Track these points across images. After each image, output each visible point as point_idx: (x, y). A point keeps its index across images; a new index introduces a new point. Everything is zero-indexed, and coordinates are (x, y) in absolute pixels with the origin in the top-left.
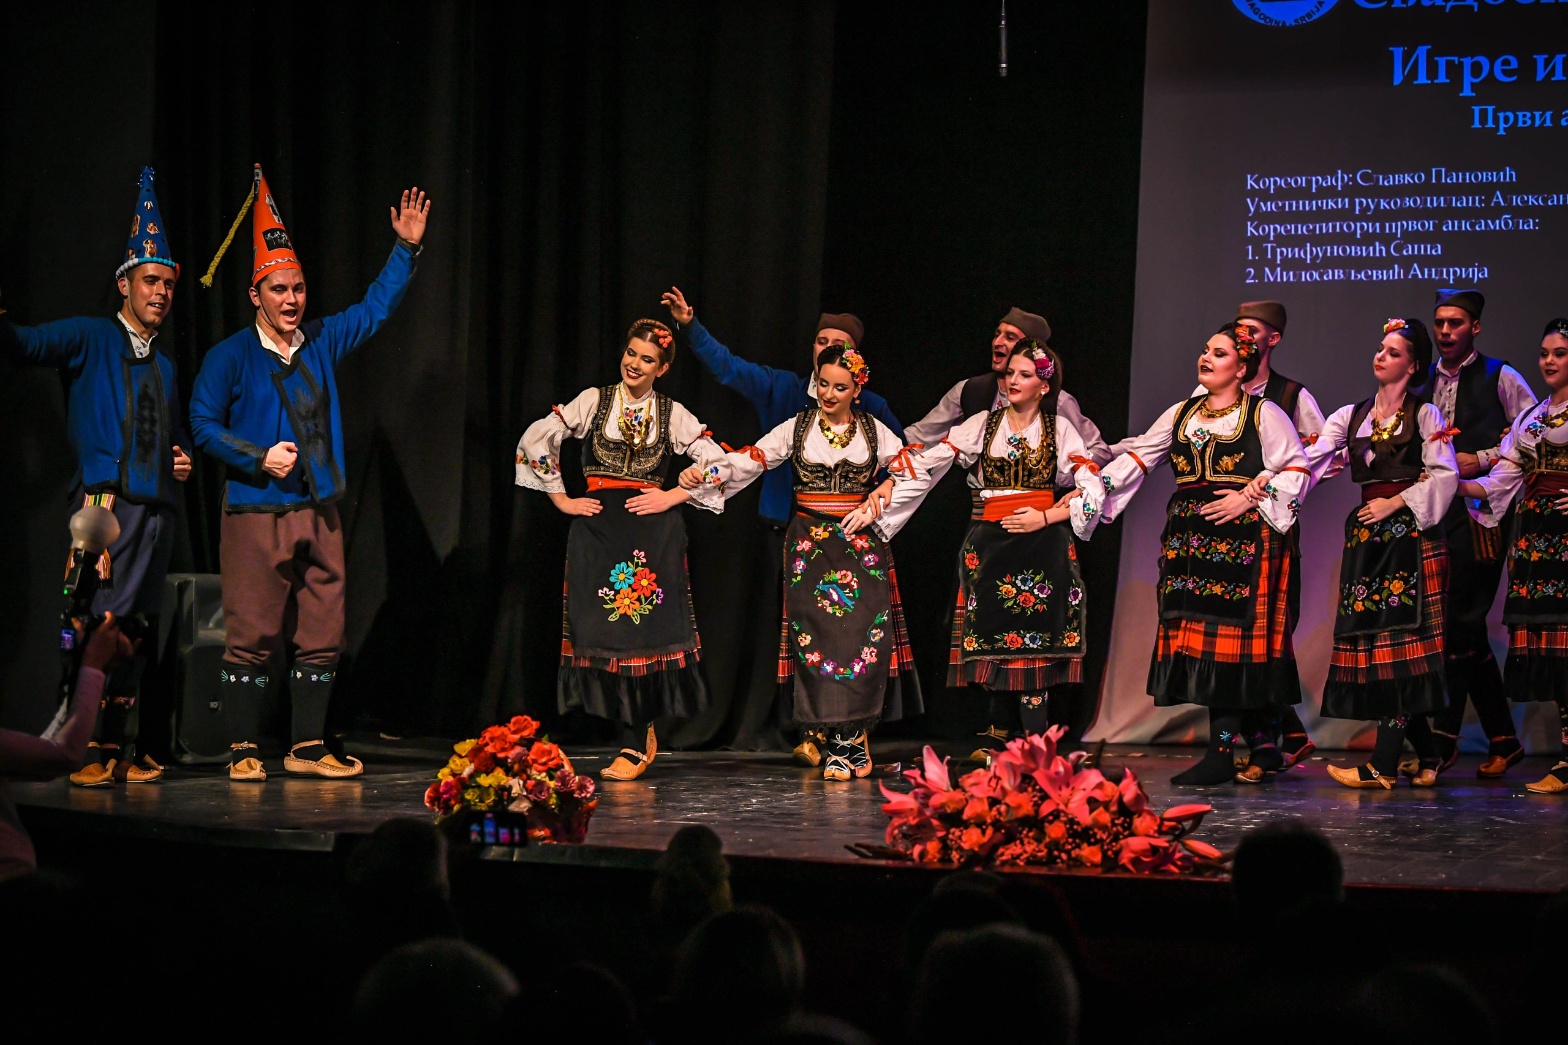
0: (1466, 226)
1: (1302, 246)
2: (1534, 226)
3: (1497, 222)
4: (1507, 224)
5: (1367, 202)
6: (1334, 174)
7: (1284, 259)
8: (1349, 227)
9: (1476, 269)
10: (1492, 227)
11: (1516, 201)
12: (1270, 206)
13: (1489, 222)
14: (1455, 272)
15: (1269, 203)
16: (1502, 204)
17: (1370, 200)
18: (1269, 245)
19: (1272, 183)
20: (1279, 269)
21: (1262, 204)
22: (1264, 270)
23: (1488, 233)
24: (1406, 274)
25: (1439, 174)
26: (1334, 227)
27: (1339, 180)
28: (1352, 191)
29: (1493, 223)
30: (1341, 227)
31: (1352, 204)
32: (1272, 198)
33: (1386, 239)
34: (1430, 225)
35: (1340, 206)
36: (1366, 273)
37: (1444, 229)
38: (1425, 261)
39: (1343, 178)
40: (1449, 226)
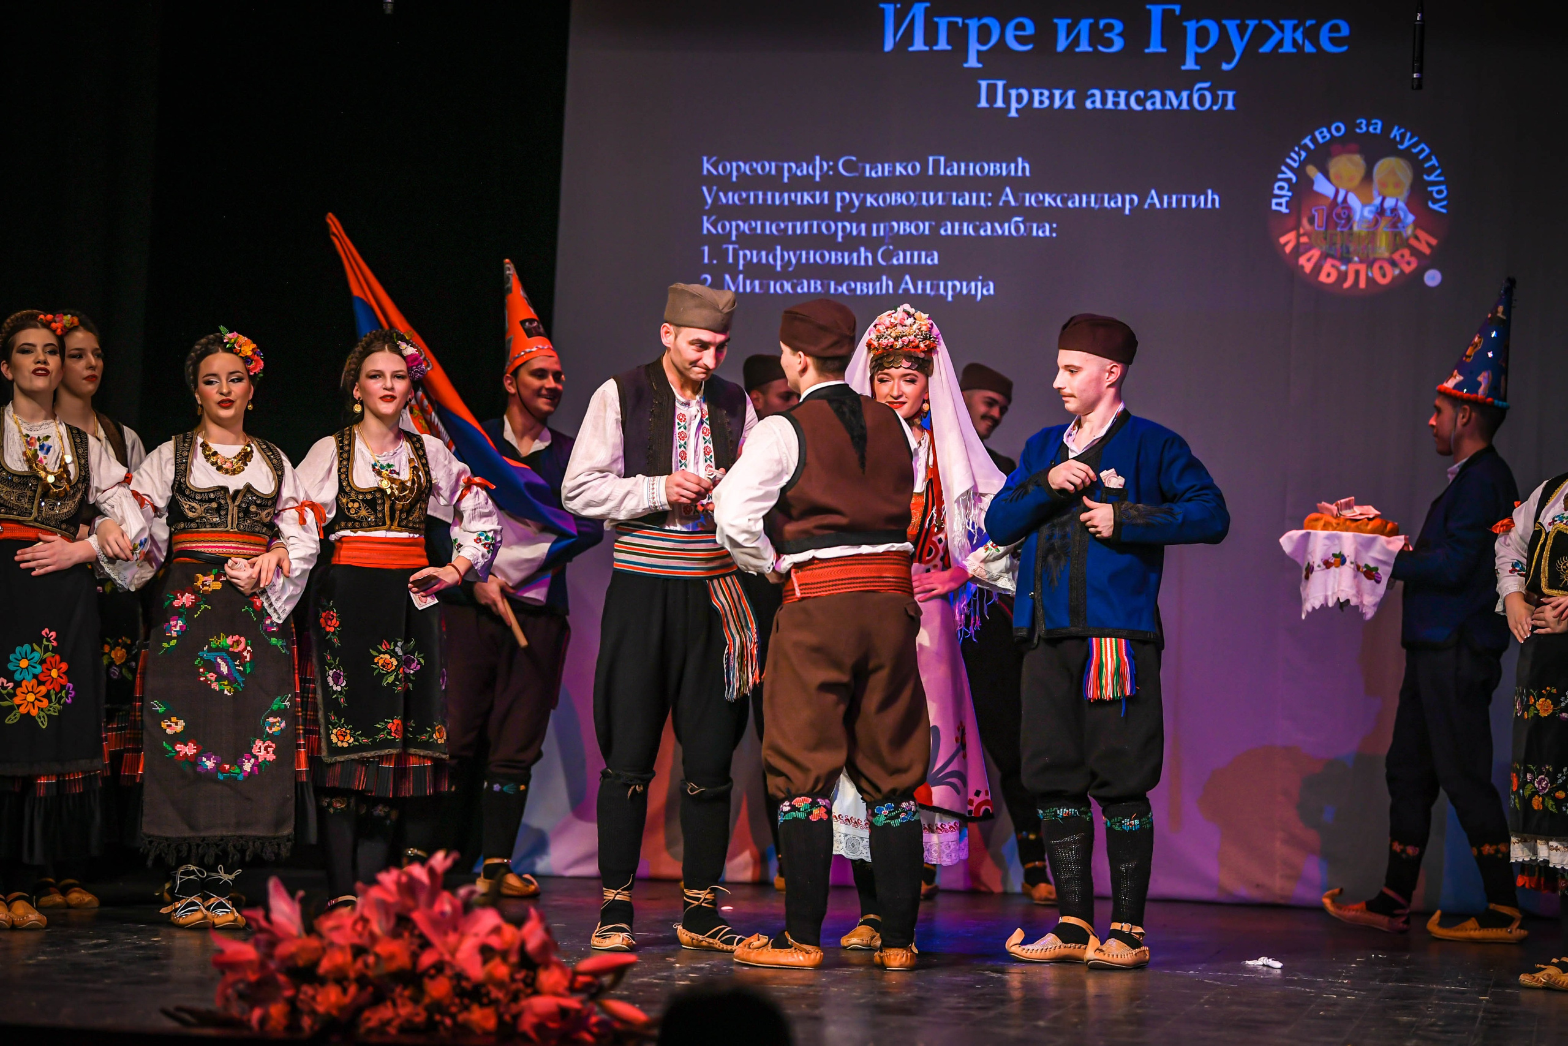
0: (968, 229)
1: (771, 250)
2: (1051, 232)
3: (1006, 225)
4: (1017, 229)
5: (851, 198)
6: (810, 161)
7: (748, 264)
8: (828, 227)
9: (979, 284)
10: (1000, 232)
11: (1030, 200)
12: (732, 198)
13: (997, 225)
14: (954, 287)
15: (730, 194)
16: (1013, 203)
17: (854, 195)
18: (731, 247)
19: (735, 168)
20: (741, 277)
21: (721, 194)
22: (724, 278)
23: (994, 238)
24: (895, 288)
25: (936, 163)
26: (811, 227)
27: (817, 168)
28: (832, 183)
29: (1001, 226)
30: (819, 227)
31: (832, 198)
32: (735, 188)
33: (872, 244)
34: (925, 228)
35: (818, 201)
36: (849, 285)
37: (942, 232)
38: (919, 272)
39: (821, 166)
40: (949, 229)
